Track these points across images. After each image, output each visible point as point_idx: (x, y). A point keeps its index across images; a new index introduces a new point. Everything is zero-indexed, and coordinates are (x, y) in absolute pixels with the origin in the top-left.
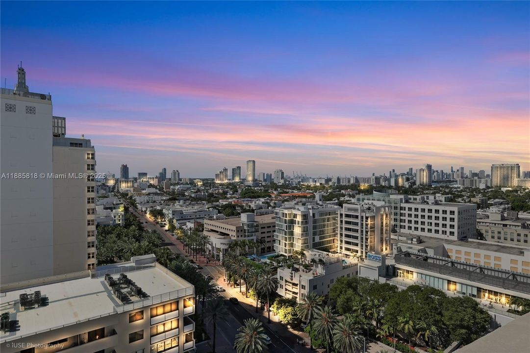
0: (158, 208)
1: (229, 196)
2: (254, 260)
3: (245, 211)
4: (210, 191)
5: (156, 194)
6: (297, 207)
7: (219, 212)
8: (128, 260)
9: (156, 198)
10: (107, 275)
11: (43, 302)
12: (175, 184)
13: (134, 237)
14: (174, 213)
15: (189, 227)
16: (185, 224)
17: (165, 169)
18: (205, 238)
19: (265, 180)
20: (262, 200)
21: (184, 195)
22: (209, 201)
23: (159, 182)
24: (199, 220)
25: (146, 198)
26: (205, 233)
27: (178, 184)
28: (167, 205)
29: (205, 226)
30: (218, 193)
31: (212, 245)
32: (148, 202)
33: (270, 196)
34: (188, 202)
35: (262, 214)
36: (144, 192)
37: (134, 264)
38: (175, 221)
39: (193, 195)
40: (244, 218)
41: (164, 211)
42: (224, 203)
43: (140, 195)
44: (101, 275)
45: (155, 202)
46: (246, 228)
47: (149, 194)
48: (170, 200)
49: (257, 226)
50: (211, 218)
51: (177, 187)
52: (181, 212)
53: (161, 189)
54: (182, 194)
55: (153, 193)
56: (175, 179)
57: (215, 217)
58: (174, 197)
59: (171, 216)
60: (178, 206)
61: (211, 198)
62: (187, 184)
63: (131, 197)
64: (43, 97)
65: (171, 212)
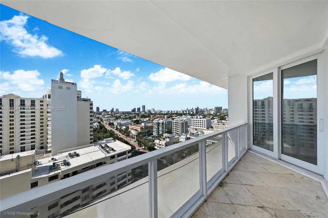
0: (112, 122)
1: (136, 117)
2: (146, 138)
3: (143, 122)
4: (130, 116)
5: (110, 117)
6: (160, 120)
7: (134, 123)
8: (103, 140)
9: (110, 118)
10: (100, 145)
11: (78, 155)
12: (117, 114)
13: (104, 132)
14: (118, 123)
15: (123, 128)
16: (122, 127)
17: (113, 109)
18: (130, 131)
19: (148, 112)
20: (148, 118)
21: (121, 117)
22: (130, 119)
23: (111, 113)
24: (127, 126)
25: (107, 118)
26: (130, 130)
27: (118, 114)
28: (115, 121)
29: (129, 127)
30: (133, 116)
31: (132, 134)
32: (107, 120)
33: (150, 117)
34: (122, 120)
35: (148, 123)
36: (106, 116)
37: (105, 142)
38: (118, 126)
39: (124, 117)
40: (143, 124)
41: (114, 123)
42: (135, 120)
43: (104, 117)
44: (98, 145)
45: (110, 120)
46: (143, 127)
47: (108, 117)
48: (116, 119)
49: (147, 127)
50: (131, 125)
51: (118, 115)
52: (120, 123)
53: (112, 115)
54: (120, 117)
55: (109, 117)
56: (117, 112)
57: (133, 124)
58: (117, 118)
59: (117, 125)
60: (119, 121)
61: (130, 118)
62: (121, 113)
63: (101, 118)
64: (73, 84)
65: (116, 123)
